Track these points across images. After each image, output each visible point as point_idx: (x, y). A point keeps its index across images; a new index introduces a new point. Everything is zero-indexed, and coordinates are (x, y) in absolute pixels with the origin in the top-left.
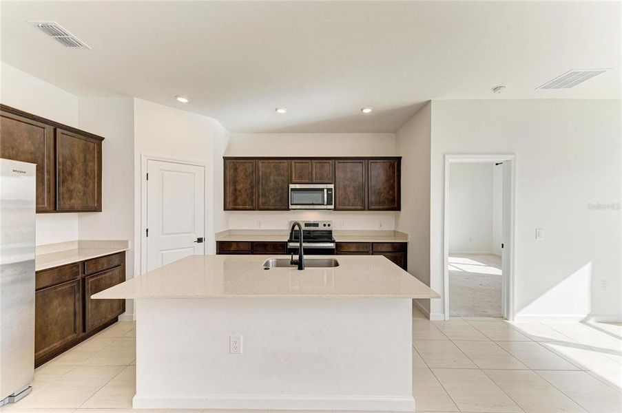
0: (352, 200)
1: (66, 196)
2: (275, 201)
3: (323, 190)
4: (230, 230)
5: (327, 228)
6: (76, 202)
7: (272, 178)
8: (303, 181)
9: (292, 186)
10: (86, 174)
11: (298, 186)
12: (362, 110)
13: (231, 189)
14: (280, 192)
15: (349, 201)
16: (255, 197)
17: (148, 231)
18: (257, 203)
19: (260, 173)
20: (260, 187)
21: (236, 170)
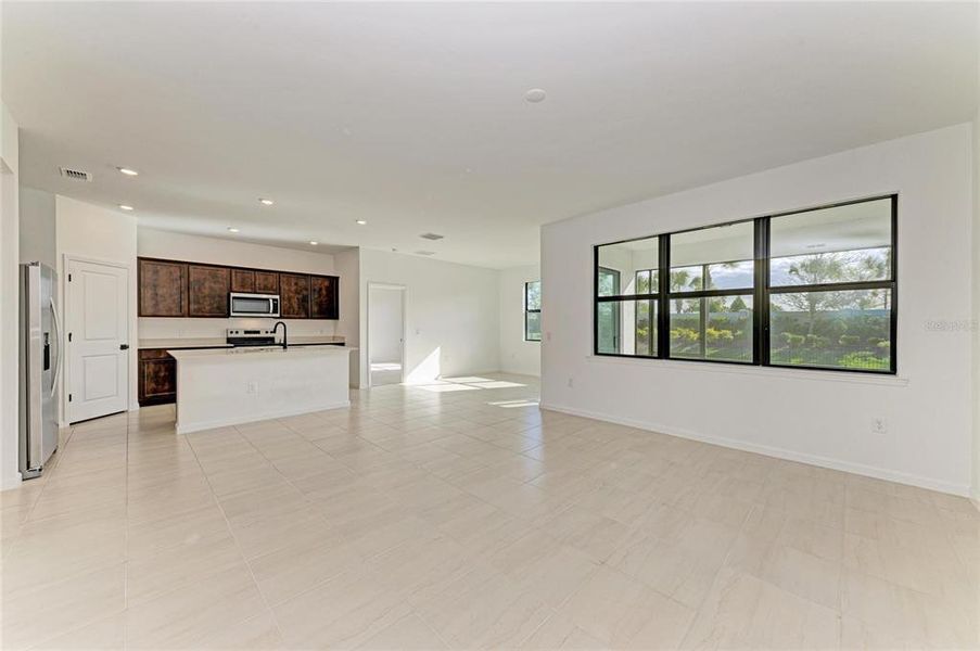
3: (268, 300)
5: (269, 335)
7: (207, 284)
8: (246, 291)
9: (232, 295)
11: (241, 295)
13: (149, 294)
14: (218, 299)
15: (294, 310)
16: (185, 303)
17: (70, 335)
18: (186, 309)
19: (191, 279)
20: (191, 293)
21: (156, 272)
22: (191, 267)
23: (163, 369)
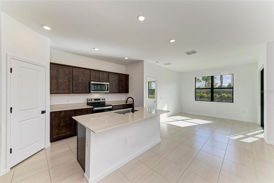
0: (114, 89)
2: (82, 89)
3: (105, 85)
5: (103, 101)
7: (81, 78)
8: (96, 80)
9: (92, 82)
13: (54, 82)
14: (84, 84)
16: (71, 87)
17: (11, 108)
18: (72, 89)
19: (74, 75)
20: (74, 82)
21: (58, 71)
22: (74, 68)
23: (62, 121)
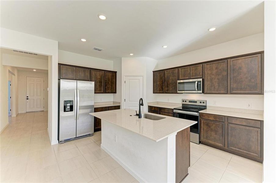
0: (217, 87)
1: (107, 89)
2: (172, 89)
3: (195, 82)
4: (158, 102)
5: (203, 104)
6: (109, 91)
7: (171, 78)
9: (178, 81)
10: (112, 83)
11: (182, 81)
12: (208, 30)
14: (174, 84)
15: (215, 88)
16: (164, 87)
17: (125, 100)
18: (165, 90)
20: (166, 83)
21: (157, 76)
